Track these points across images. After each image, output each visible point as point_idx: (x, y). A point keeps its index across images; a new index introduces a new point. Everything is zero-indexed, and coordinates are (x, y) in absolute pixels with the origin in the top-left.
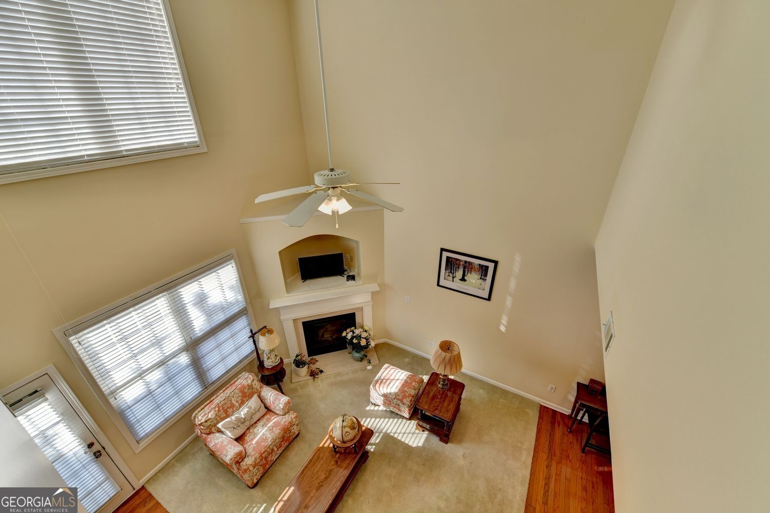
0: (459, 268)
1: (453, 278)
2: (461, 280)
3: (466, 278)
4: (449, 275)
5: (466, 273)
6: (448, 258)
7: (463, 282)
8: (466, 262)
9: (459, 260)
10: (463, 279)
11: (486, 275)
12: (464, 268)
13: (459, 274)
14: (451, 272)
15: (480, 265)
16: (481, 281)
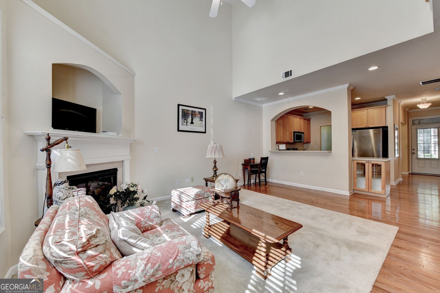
0: (189, 115)
1: (187, 123)
2: (191, 123)
3: (193, 121)
4: (184, 122)
5: (193, 118)
6: (183, 110)
7: (192, 125)
8: (192, 111)
9: (189, 111)
10: (192, 123)
11: (202, 118)
12: (192, 115)
13: (190, 120)
14: (185, 119)
15: (199, 112)
16: (200, 121)
